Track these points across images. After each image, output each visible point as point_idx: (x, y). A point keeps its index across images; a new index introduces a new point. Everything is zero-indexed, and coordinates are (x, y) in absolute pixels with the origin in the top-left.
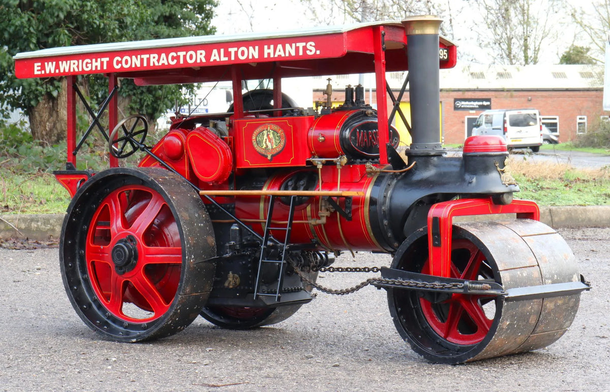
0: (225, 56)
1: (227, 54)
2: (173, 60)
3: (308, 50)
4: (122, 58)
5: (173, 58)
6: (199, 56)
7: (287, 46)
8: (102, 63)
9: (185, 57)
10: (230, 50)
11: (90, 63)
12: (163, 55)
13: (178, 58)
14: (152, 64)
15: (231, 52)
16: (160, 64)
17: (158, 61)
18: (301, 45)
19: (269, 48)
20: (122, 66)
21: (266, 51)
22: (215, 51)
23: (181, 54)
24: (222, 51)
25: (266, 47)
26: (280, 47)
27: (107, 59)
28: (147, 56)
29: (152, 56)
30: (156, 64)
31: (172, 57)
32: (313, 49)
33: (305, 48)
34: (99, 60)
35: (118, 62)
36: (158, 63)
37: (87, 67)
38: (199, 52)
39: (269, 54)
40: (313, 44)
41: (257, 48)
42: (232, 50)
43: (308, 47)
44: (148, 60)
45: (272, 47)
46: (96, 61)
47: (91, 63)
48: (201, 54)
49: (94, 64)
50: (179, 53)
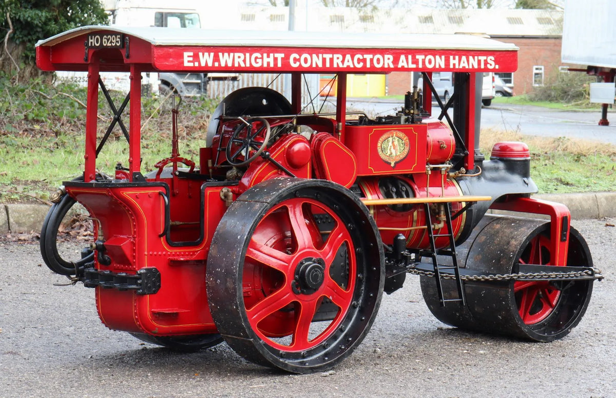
0: (413, 63)
1: (415, 62)
2: (359, 63)
3: (488, 63)
4: (300, 56)
5: (359, 61)
6: (386, 61)
7: (471, 58)
8: (276, 59)
9: (372, 60)
10: (418, 57)
11: (260, 58)
12: (348, 57)
13: (364, 61)
14: (335, 66)
15: (418, 59)
16: (345, 66)
17: (343, 62)
18: (482, 58)
19: (454, 59)
20: (300, 65)
21: (452, 62)
22: (403, 57)
23: (368, 57)
24: (410, 57)
25: (451, 57)
26: (464, 58)
27: (283, 55)
28: (331, 56)
29: (336, 56)
30: (341, 66)
31: (359, 59)
32: (493, 63)
33: (486, 63)
34: (271, 55)
35: (295, 60)
36: (343, 64)
37: (257, 63)
38: (386, 56)
39: (454, 65)
40: (493, 58)
41: (443, 57)
42: (420, 57)
43: (489, 61)
44: (332, 60)
45: (457, 57)
46: (268, 56)
47: (262, 58)
48: (389, 59)
49: (266, 60)
50: (365, 56)
